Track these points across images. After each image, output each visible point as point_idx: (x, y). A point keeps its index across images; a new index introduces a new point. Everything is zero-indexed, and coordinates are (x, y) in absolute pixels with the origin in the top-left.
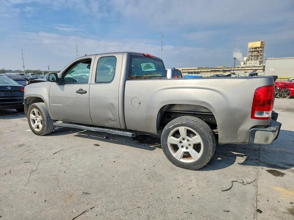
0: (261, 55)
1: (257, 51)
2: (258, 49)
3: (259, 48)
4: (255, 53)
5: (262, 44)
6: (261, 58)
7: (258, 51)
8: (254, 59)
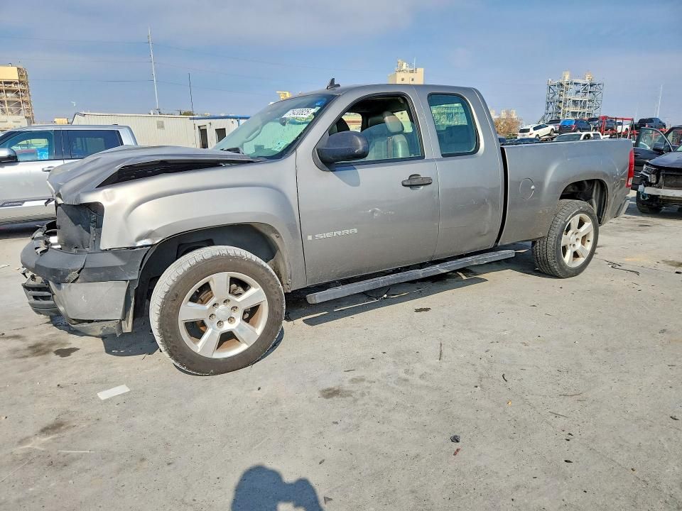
0: (27, 103)
1: (13, 91)
2: (13, 85)
3: (16, 83)
4: (8, 95)
5: (21, 76)
6: (28, 110)
7: (17, 92)
8: (10, 110)
